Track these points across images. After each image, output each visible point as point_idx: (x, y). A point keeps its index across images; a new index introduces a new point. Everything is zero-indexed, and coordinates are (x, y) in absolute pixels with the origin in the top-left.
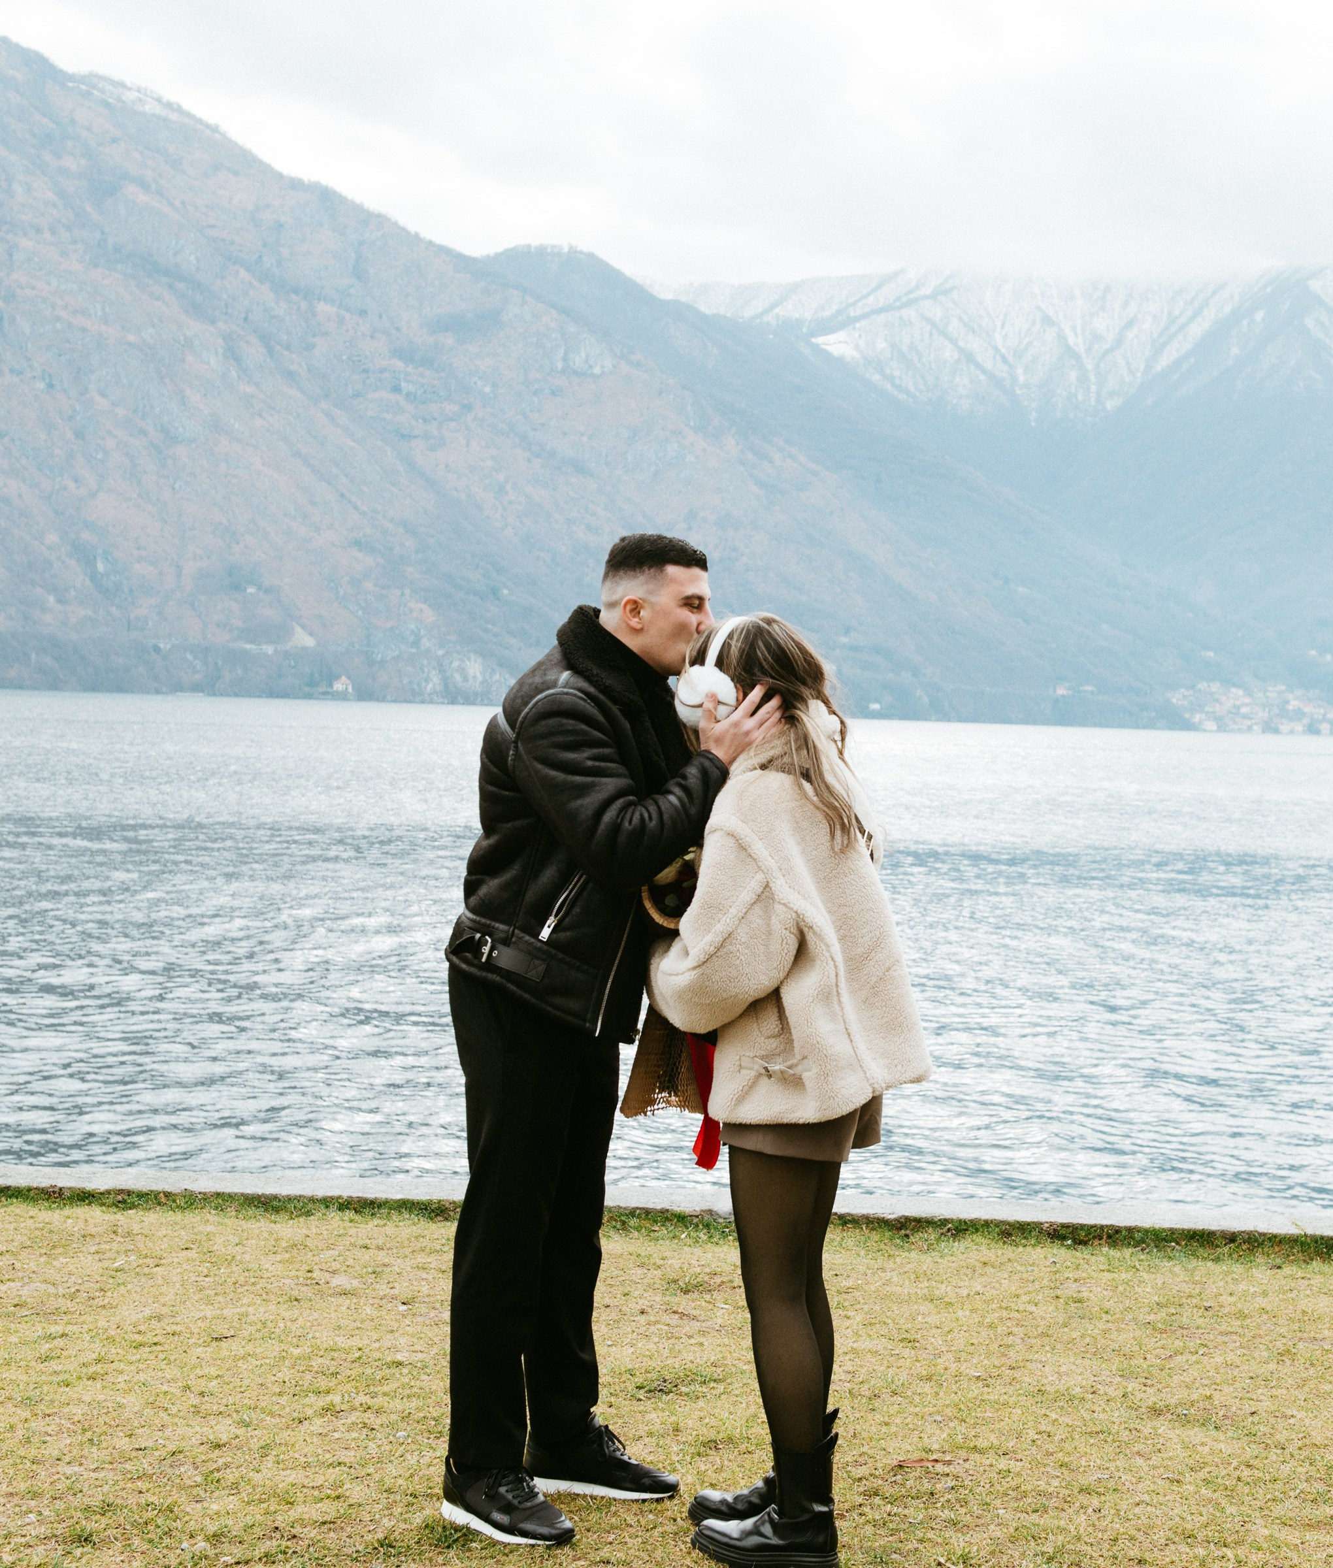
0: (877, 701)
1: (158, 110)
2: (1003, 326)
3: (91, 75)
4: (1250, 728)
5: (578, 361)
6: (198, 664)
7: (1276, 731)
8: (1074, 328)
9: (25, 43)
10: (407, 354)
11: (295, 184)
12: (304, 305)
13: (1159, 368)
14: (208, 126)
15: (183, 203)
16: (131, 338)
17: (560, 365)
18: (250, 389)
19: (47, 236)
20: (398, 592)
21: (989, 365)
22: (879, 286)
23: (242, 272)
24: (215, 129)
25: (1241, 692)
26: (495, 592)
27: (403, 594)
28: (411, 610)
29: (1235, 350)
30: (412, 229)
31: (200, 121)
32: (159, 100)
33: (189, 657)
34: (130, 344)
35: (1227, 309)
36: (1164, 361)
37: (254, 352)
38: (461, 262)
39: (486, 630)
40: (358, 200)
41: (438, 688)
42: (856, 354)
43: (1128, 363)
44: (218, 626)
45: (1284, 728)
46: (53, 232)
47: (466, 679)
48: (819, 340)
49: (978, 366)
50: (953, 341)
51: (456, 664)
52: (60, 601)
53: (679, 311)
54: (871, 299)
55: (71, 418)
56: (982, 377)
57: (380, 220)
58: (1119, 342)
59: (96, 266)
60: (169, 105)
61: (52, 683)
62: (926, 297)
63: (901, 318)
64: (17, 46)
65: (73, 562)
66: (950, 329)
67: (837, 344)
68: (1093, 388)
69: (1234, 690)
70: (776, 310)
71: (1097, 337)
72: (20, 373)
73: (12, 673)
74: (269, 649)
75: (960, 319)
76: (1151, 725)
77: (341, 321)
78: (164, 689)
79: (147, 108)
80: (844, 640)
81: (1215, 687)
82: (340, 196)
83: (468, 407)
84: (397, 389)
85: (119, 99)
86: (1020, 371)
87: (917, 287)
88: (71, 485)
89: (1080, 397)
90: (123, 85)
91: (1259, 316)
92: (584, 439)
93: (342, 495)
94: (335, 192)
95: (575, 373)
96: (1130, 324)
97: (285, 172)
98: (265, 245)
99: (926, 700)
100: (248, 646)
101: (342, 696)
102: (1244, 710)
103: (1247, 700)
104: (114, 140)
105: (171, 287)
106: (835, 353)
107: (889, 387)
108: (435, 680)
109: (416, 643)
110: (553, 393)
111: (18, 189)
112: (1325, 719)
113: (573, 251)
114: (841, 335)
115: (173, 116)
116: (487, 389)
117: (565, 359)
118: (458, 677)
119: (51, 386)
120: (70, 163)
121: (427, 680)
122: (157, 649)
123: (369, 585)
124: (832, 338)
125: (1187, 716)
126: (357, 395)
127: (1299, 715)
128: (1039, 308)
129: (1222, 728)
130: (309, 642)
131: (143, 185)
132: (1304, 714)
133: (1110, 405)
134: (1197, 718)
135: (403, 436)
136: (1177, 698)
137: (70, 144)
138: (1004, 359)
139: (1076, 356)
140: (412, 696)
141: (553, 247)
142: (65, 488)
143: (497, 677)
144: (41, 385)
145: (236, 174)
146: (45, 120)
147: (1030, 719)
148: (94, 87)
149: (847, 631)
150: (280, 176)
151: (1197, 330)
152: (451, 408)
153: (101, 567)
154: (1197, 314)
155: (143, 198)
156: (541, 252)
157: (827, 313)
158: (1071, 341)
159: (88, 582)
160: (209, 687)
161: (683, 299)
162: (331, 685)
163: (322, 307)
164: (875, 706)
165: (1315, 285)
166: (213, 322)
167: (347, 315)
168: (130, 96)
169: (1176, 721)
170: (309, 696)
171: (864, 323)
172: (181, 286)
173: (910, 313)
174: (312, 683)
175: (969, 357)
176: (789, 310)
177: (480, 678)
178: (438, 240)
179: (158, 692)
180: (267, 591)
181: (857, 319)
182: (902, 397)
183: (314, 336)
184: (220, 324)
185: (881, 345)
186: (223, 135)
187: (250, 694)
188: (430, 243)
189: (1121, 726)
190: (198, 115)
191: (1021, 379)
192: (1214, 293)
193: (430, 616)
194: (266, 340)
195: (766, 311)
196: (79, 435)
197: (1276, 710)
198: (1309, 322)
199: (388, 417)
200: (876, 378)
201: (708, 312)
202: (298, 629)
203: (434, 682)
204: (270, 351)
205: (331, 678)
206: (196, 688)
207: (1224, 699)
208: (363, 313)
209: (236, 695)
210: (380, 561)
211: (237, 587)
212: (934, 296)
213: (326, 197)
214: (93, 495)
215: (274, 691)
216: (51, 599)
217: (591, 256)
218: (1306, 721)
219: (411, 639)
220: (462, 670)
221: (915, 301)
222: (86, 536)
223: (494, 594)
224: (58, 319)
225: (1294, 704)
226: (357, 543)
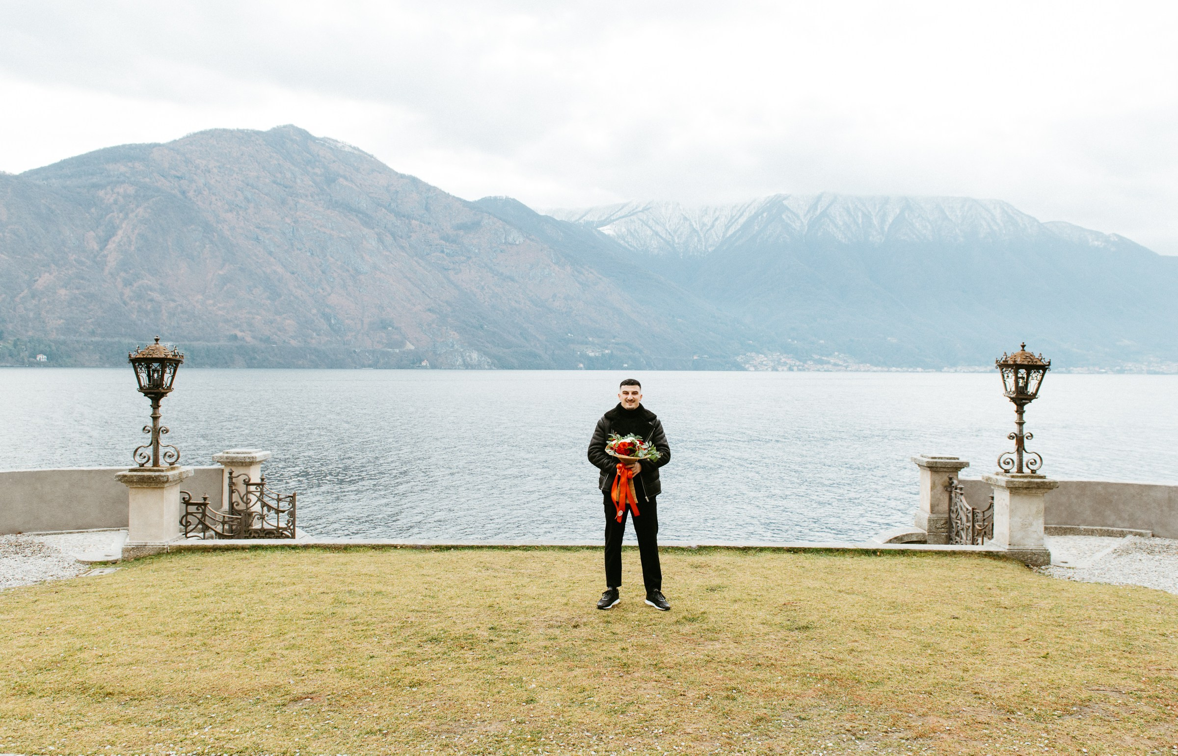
0: (626, 363)
1: (350, 150)
2: (669, 221)
3: (325, 138)
4: (767, 369)
5: (510, 239)
6: (370, 357)
7: (777, 370)
8: (695, 221)
9: (300, 126)
10: (446, 238)
11: (402, 176)
12: (407, 221)
13: (728, 236)
14: (369, 155)
15: (361, 184)
16: (342, 235)
17: (503, 241)
18: (387, 253)
19: (310, 198)
20: (445, 328)
21: (664, 236)
22: (622, 208)
23: (383, 209)
24: (372, 156)
25: (763, 356)
26: (482, 327)
27: (447, 329)
28: (450, 334)
29: (756, 228)
30: (447, 192)
31: (366, 154)
32: (350, 146)
33: (367, 354)
34: (342, 238)
35: (753, 213)
36: (730, 233)
37: (389, 239)
38: (465, 203)
39: (479, 341)
40: (426, 182)
41: (461, 363)
42: (615, 234)
43: (716, 234)
44: (378, 342)
45: (780, 369)
46: (312, 197)
47: (471, 360)
48: (600, 229)
49: (661, 237)
50: (650, 228)
51: (468, 354)
52: (318, 335)
53: (547, 220)
54: (619, 213)
55: (320, 266)
56: (662, 241)
57: (435, 189)
58: (713, 226)
59: (329, 209)
60: (354, 148)
61: (316, 366)
62: (640, 212)
63: (631, 220)
64: (297, 128)
65: (322, 320)
66: (649, 223)
67: (607, 230)
68: (704, 244)
69: (760, 355)
70: (584, 218)
71: (704, 225)
72: (300, 250)
73: (300, 362)
74: (397, 351)
75: (653, 219)
76: (730, 369)
77: (421, 227)
78: (358, 367)
79: (346, 149)
80: (613, 341)
81: (753, 354)
82: (420, 180)
83: (469, 258)
84: (443, 252)
85: (335, 146)
86: (676, 238)
87: (636, 208)
88: (321, 291)
89: (699, 247)
90: (337, 141)
91: (765, 215)
92: (514, 268)
93: (423, 292)
94: (417, 179)
95: (509, 243)
96: (716, 219)
97: (399, 172)
98: (392, 199)
99: (645, 362)
100: (389, 350)
101: (425, 368)
102: (764, 363)
103: (765, 359)
104: (334, 162)
105: (357, 216)
106: (606, 233)
107: (627, 245)
108: (460, 360)
109: (453, 346)
110: (501, 252)
111: (298, 181)
112: (795, 365)
113: (507, 198)
114: (608, 227)
115: (356, 152)
116: (477, 251)
117: (505, 239)
118: (468, 359)
119: (312, 254)
120: (317, 171)
121: (457, 361)
122: (355, 352)
123: (434, 325)
124: (605, 228)
125: (743, 365)
126: (428, 254)
127: (785, 364)
128: (682, 214)
129: (756, 369)
130: (412, 347)
131: (346, 178)
132: (787, 363)
133: (710, 250)
134: (747, 366)
135: (445, 269)
136: (739, 359)
137: (317, 164)
138: (670, 234)
139: (697, 232)
140: (452, 367)
141: (500, 197)
142: (319, 292)
143: (483, 359)
144: (309, 254)
145: (380, 173)
146: (308, 155)
147: (684, 368)
148: (326, 142)
149: (614, 337)
150: (397, 173)
151: (742, 220)
152: (463, 258)
153: (333, 322)
154: (741, 215)
155: (345, 183)
156: (495, 199)
157: (603, 218)
158: (695, 226)
159: (328, 328)
160: (375, 365)
161: (549, 215)
162: (421, 364)
163: (413, 222)
164: (626, 365)
165: (785, 202)
166: (373, 229)
167: (423, 224)
168: (339, 145)
169: (739, 367)
170: (412, 368)
171: (617, 222)
172: (361, 216)
173: (633, 218)
174: (413, 363)
175: (657, 234)
176: (588, 218)
177: (477, 359)
178: (457, 196)
179: (355, 368)
180: (396, 329)
181: (614, 220)
182: (632, 249)
183: (411, 233)
184: (376, 229)
185: (624, 230)
186: (375, 159)
187: (390, 368)
188: (454, 197)
189: (718, 370)
190: (365, 151)
191: (677, 241)
192: (748, 207)
193: (457, 336)
194: (393, 235)
195: (580, 219)
196: (323, 272)
197: (776, 362)
198: (784, 216)
199: (440, 262)
200: (622, 242)
201: (558, 219)
202: (408, 343)
203: (460, 361)
204: (395, 239)
205: (421, 361)
206: (370, 366)
207: (757, 359)
208: (429, 223)
209: (385, 368)
210: (438, 316)
211: (385, 328)
212: (642, 211)
213: (414, 181)
214: (330, 295)
215: (400, 366)
216: (315, 334)
217: (514, 200)
218: (788, 366)
219: (451, 345)
220: (470, 356)
221: (636, 213)
222: (327, 310)
223: (482, 328)
224: (315, 229)
225: (783, 360)
226: (429, 310)
